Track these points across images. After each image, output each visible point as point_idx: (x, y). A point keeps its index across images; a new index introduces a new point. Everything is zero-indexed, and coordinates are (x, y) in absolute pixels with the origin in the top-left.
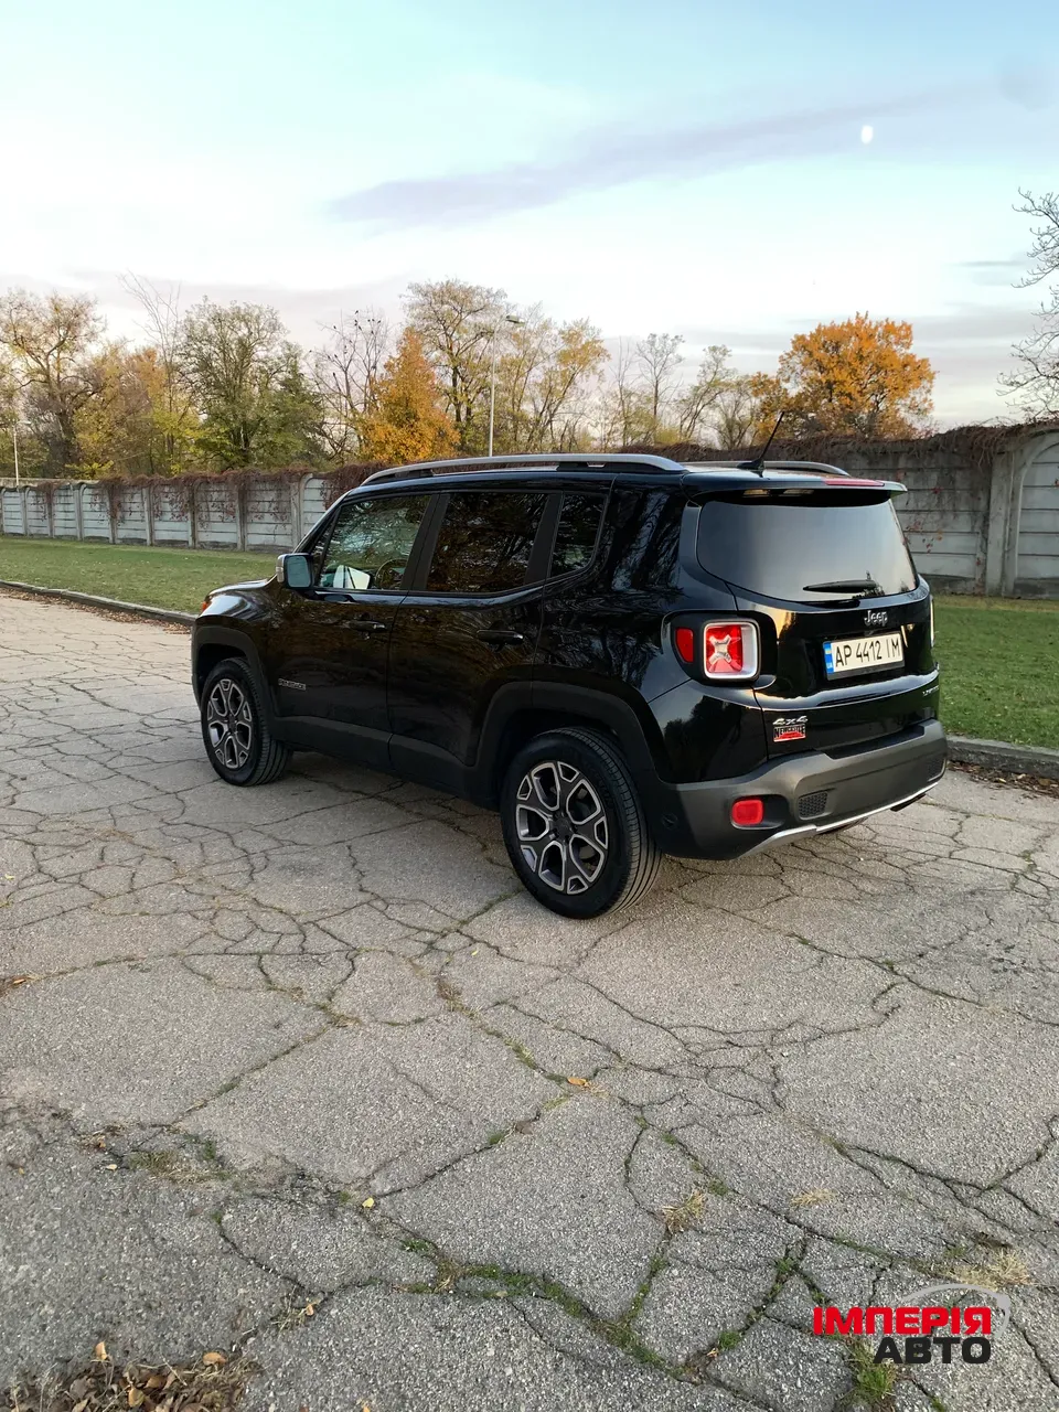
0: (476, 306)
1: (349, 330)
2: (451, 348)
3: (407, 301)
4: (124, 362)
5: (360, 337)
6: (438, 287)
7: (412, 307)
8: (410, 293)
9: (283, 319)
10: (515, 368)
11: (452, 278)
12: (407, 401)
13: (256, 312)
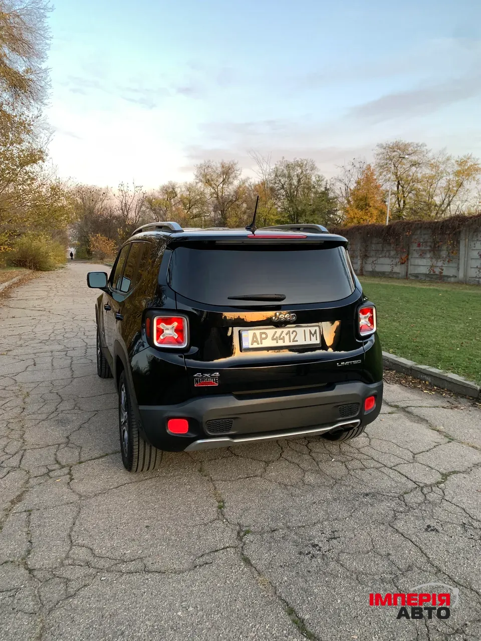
0: (411, 152)
1: (349, 167)
2: (397, 173)
3: (376, 152)
4: (253, 187)
5: (355, 170)
6: (392, 144)
7: (378, 155)
8: (377, 148)
9: (317, 165)
10: (431, 180)
11: (398, 139)
12: (365, 199)
13: (305, 162)
